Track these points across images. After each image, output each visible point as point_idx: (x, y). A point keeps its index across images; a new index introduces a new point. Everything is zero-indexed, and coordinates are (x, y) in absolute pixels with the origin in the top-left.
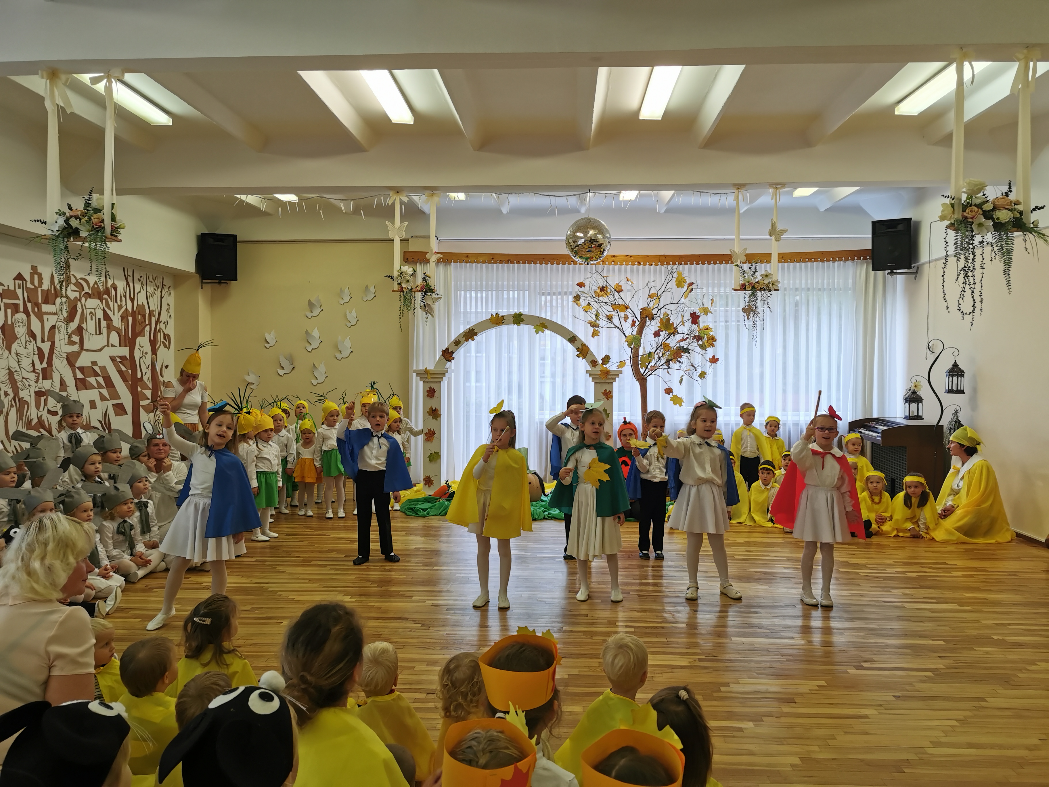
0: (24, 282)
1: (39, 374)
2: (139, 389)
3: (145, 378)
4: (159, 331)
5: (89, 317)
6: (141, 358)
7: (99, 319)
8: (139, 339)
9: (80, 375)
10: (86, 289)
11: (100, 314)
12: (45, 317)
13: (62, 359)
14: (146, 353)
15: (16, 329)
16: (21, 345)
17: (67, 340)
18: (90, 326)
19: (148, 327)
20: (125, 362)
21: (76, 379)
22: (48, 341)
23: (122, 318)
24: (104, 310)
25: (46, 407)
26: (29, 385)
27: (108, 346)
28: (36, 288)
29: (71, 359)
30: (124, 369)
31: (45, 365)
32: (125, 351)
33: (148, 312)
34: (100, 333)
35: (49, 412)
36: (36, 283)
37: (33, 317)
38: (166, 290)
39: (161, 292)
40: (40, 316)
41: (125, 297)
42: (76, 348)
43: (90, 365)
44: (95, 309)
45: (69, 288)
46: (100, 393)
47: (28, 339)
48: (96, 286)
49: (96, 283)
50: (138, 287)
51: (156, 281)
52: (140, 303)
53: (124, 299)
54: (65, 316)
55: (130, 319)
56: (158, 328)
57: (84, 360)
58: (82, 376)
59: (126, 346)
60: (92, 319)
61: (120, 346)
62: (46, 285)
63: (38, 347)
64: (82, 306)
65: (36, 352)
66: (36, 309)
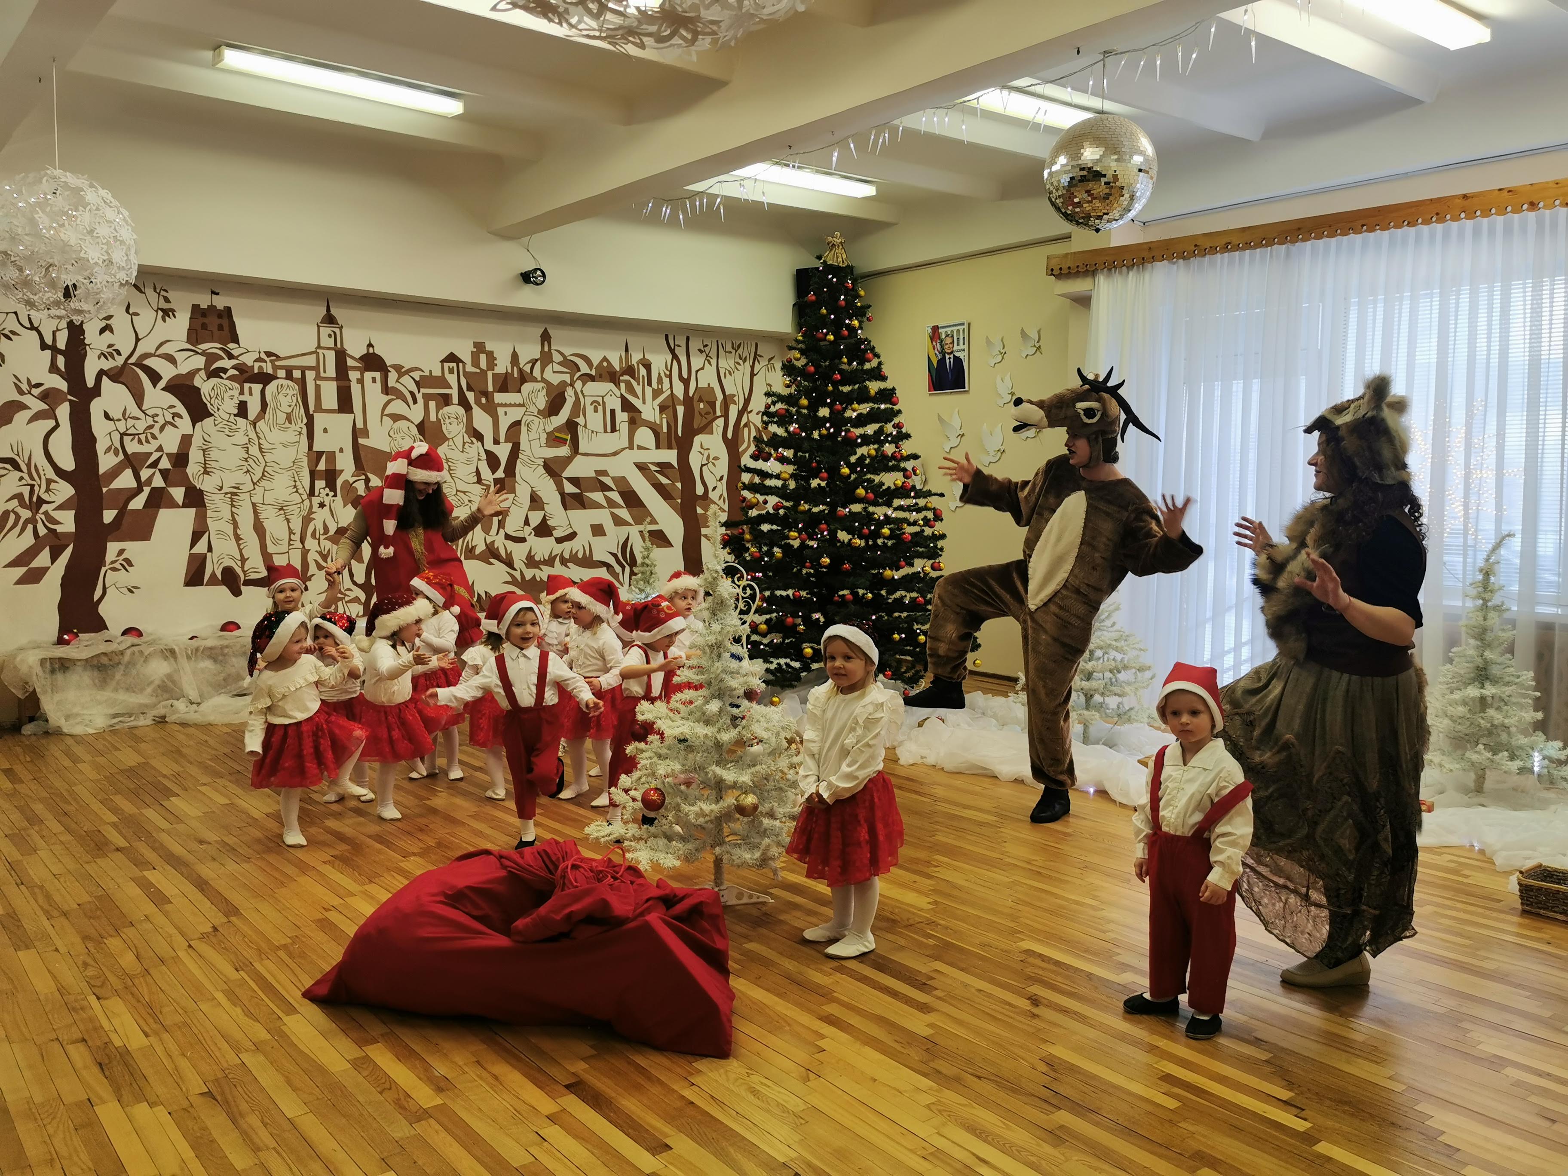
0: (461, 365)
1: (488, 487)
2: (699, 510)
3: (713, 496)
4: (746, 425)
5: (590, 409)
6: (702, 466)
7: (613, 412)
8: (697, 440)
9: (569, 488)
10: (584, 369)
11: (615, 403)
12: (501, 411)
13: (534, 467)
14: (716, 458)
15: (444, 427)
16: (454, 447)
17: (543, 440)
18: (594, 420)
19: (722, 419)
20: (667, 471)
21: (563, 495)
22: (506, 442)
23: (663, 408)
24: (622, 397)
25: (501, 530)
26: (470, 501)
27: (631, 447)
28: (484, 373)
29: (552, 468)
30: (664, 480)
31: (500, 474)
32: (670, 456)
33: (720, 397)
34: (614, 429)
35: (508, 537)
36: (483, 364)
37: (476, 411)
38: (764, 362)
39: (752, 367)
40: (491, 409)
41: (670, 377)
42: (564, 451)
43: (594, 475)
44: (603, 397)
45: (549, 369)
46: (613, 515)
47: (467, 439)
48: (605, 364)
49: (605, 359)
50: (697, 361)
51: (740, 351)
52: (702, 384)
53: (666, 381)
54: (542, 408)
55: (680, 410)
56: (744, 420)
57: (580, 468)
58: (576, 490)
59: (670, 447)
60: (596, 410)
61: (658, 447)
62: (503, 366)
63: (485, 451)
64: (576, 393)
65: (484, 456)
66: (484, 400)
